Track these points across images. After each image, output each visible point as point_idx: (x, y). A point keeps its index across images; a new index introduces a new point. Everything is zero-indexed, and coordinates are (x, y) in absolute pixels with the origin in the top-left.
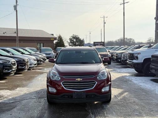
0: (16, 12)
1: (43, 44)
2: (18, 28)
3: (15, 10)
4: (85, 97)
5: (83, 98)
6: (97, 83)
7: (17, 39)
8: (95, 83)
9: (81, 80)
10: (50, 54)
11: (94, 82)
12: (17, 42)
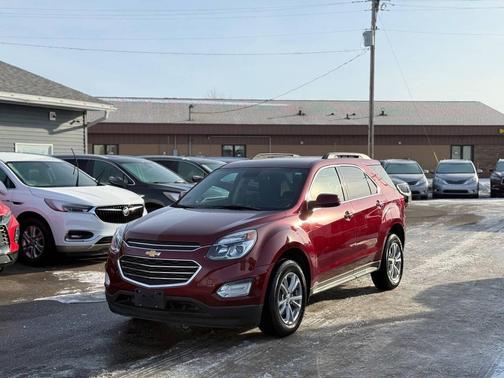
0: (369, 52)
1: (473, 147)
2: (375, 99)
3: (366, 45)
4: (163, 307)
5: (158, 309)
6: (200, 267)
7: (371, 133)
8: (197, 269)
9: (156, 256)
10: (461, 182)
11: (195, 264)
12: (371, 143)
